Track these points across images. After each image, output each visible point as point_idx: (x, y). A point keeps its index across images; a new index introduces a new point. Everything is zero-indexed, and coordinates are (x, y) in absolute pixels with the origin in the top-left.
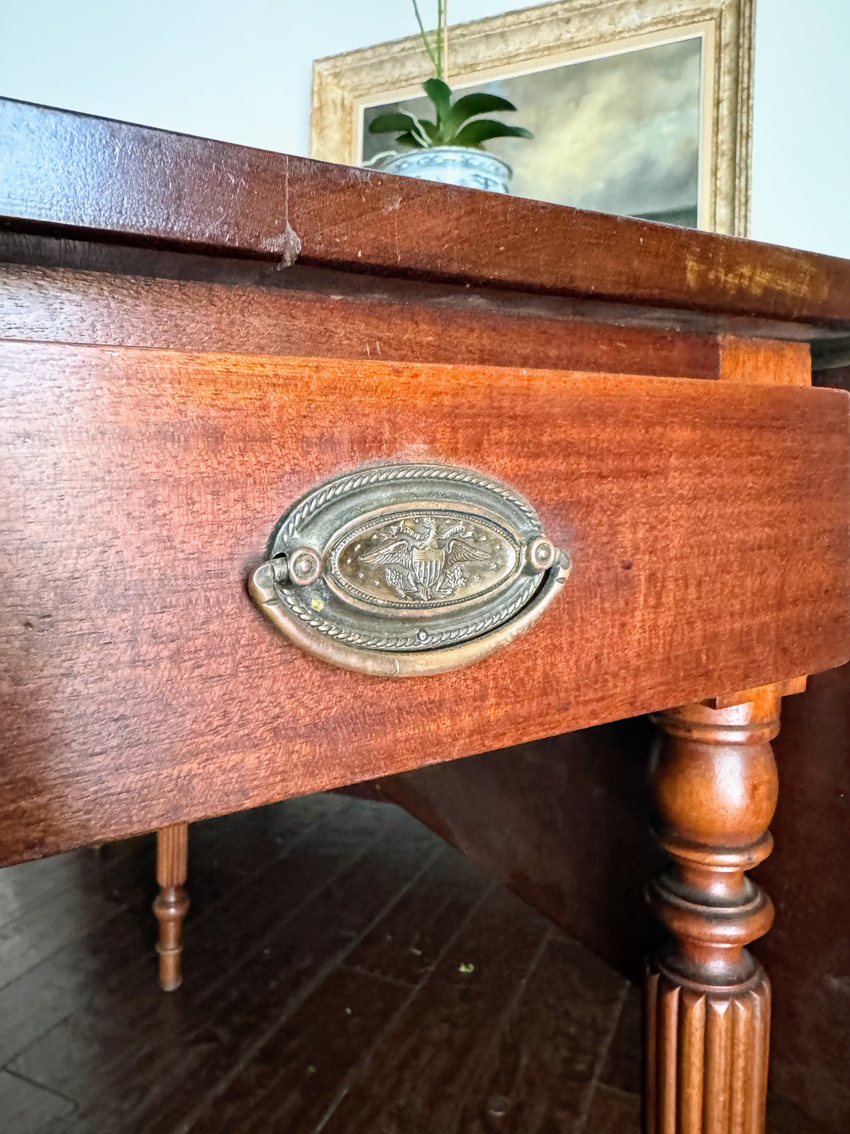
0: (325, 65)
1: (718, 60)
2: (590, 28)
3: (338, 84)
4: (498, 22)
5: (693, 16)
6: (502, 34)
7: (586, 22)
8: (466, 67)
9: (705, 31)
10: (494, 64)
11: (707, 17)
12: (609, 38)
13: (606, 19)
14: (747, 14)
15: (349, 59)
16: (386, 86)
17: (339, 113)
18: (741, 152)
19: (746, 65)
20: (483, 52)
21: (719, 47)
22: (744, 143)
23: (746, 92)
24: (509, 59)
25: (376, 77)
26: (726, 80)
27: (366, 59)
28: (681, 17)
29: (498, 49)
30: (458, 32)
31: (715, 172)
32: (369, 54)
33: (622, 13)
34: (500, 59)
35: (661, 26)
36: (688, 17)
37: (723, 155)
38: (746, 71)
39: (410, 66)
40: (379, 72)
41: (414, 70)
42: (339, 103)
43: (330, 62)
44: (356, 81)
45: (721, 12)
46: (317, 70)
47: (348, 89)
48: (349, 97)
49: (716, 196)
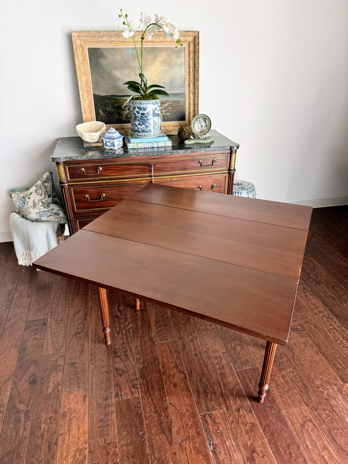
0: (75, 33)
1: (189, 55)
2: (158, 39)
3: (79, 39)
5: (183, 41)
7: (157, 37)
8: (122, 42)
9: (186, 46)
10: (130, 42)
11: (186, 42)
12: (162, 42)
14: (197, 48)
15: (85, 33)
16: (96, 42)
17: (81, 49)
18: (196, 84)
19: (197, 61)
21: (189, 51)
22: (197, 81)
23: (197, 68)
25: (92, 39)
26: (192, 62)
31: (189, 85)
32: (92, 33)
37: (191, 82)
38: (197, 63)
39: (105, 39)
40: (94, 38)
41: (106, 40)
42: (80, 46)
43: (78, 33)
44: (85, 39)
45: (190, 42)
46: (73, 35)
47: (82, 41)
48: (82, 43)
49: (190, 92)
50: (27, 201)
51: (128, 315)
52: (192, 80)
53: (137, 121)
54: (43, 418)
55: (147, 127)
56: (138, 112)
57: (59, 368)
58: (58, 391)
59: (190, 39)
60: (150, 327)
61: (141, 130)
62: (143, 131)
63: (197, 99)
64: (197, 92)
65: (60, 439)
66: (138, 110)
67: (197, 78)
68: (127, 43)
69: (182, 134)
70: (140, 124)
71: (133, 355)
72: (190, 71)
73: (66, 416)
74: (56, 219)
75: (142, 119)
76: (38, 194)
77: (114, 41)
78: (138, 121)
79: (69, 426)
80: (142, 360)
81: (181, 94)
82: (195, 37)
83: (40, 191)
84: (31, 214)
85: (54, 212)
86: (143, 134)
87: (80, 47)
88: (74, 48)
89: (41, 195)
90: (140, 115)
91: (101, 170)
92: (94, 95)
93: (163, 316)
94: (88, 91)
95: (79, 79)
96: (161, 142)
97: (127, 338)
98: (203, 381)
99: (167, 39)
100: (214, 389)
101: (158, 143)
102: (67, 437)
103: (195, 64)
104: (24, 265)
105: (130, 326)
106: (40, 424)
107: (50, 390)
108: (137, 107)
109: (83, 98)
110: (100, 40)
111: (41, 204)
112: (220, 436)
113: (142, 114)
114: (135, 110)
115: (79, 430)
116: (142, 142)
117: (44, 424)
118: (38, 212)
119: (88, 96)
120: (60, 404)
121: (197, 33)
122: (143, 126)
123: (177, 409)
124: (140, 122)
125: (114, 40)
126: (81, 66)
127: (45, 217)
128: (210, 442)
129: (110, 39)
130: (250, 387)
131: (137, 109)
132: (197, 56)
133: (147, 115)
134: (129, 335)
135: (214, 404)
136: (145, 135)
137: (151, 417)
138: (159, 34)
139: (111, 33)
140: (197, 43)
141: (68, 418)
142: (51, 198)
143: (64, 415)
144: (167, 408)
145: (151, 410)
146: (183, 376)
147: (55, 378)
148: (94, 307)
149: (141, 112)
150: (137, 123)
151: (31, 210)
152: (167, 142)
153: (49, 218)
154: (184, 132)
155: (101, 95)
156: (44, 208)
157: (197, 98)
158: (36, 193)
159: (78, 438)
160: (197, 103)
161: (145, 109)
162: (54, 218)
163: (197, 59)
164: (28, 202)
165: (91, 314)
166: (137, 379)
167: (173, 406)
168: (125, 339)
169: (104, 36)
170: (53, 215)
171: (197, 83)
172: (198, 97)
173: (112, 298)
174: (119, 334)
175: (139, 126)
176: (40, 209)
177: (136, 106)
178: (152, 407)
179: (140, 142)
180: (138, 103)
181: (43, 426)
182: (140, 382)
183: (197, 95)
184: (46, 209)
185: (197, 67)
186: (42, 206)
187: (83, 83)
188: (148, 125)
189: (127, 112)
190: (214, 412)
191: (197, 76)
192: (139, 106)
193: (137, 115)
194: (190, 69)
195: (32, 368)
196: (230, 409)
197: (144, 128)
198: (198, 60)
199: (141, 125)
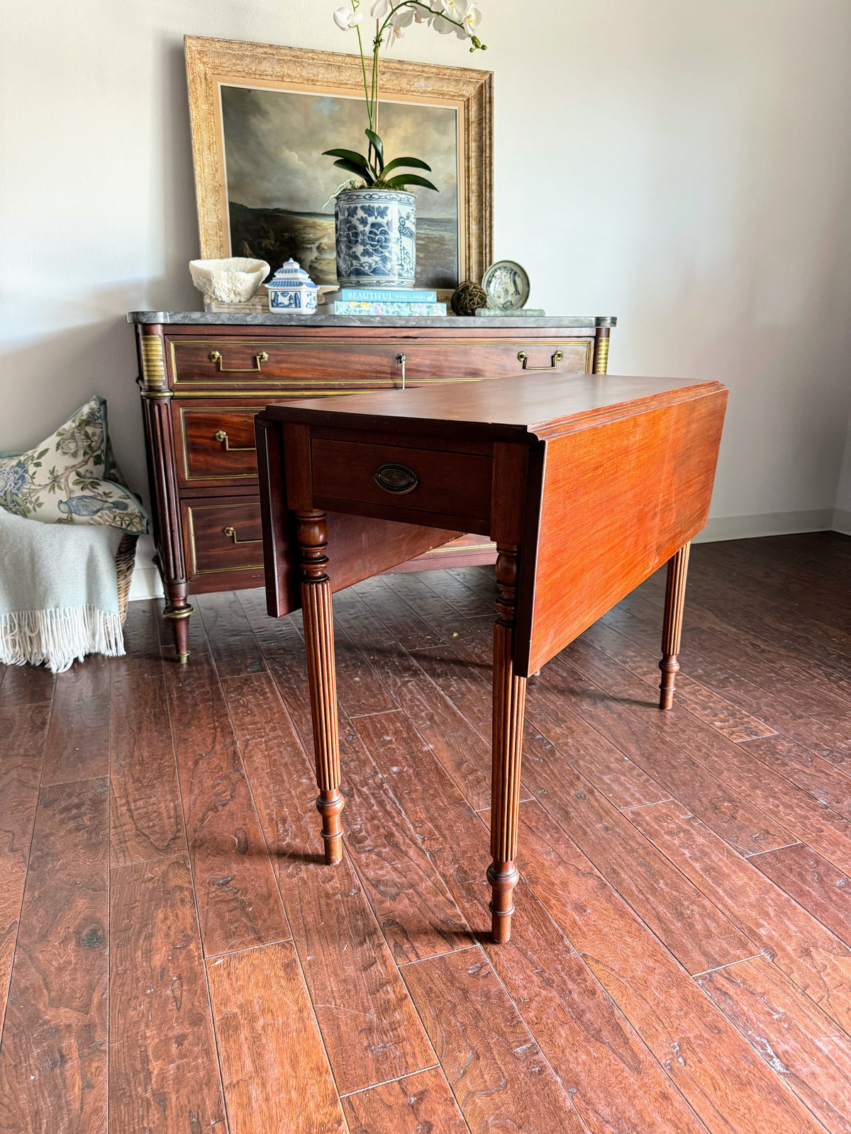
0: (194, 42)
1: (467, 129)
2: (395, 82)
3: (200, 59)
4: (340, 58)
5: (453, 96)
6: (339, 67)
7: (393, 78)
8: (308, 80)
9: (459, 106)
10: (328, 84)
11: (461, 99)
12: (405, 92)
13: (405, 81)
14: (488, 110)
15: (218, 45)
16: (243, 74)
17: (204, 86)
18: (486, 196)
19: (488, 143)
20: (322, 74)
21: (467, 120)
22: (488, 190)
23: (488, 159)
24: (340, 84)
25: (234, 65)
26: (473, 145)
27: (233, 49)
28: (447, 94)
29: (333, 75)
30: (310, 55)
31: (468, 201)
32: (236, 46)
33: (416, 80)
34: (334, 83)
35: (435, 95)
36: (451, 95)
37: (473, 192)
38: (488, 146)
39: (266, 66)
40: (238, 62)
41: (268, 69)
42: (203, 76)
43: (200, 41)
44: (217, 61)
45: (469, 99)
46: (188, 45)
47: (209, 66)
48: (209, 72)
49: (469, 217)
50: (31, 473)
51: (364, 753)
52: (474, 187)
53: (360, 244)
54: (151, 1044)
55: (384, 259)
56: (364, 222)
57: (178, 895)
58: (189, 957)
59: (470, 91)
60: (441, 775)
61: (370, 267)
62: (375, 271)
63: (488, 233)
64: (488, 215)
65: (231, 1098)
66: (364, 216)
67: (488, 182)
68: (319, 83)
69: (465, 298)
70: (366, 253)
71: (415, 844)
72: (468, 167)
73: (237, 1028)
74: (118, 519)
75: (373, 240)
76: (65, 453)
77: (289, 76)
78: (364, 244)
79: (257, 1056)
80: (447, 854)
81: (449, 221)
82: (482, 86)
83: (72, 446)
84: (43, 506)
85: (110, 500)
86: (374, 279)
87: (203, 80)
88: (190, 77)
89: (75, 455)
90: (368, 229)
91: (266, 359)
92: (232, 205)
93: (472, 749)
94: (216, 190)
95: (196, 156)
96: (421, 304)
97: (381, 804)
98: (662, 889)
99: (416, 85)
100: (704, 908)
101: (412, 304)
102: (255, 1091)
103: (481, 150)
104: (9, 664)
105: (380, 776)
106: (145, 1060)
107: (158, 959)
108: (362, 208)
109: (204, 206)
110: (254, 70)
111: (73, 477)
112: (788, 1030)
113: (373, 225)
114: (356, 217)
115: (294, 1064)
116: (372, 299)
117: (157, 1058)
118: (64, 500)
119: (215, 205)
120: (204, 994)
121: (488, 76)
122: (376, 258)
123: (612, 969)
124: (368, 247)
125: (290, 72)
126: (203, 125)
127: (85, 513)
128: (763, 1047)
129: (279, 70)
130: (809, 891)
131: (360, 214)
132: (488, 130)
133: (386, 228)
134: (384, 797)
135: (725, 945)
136: (378, 281)
137: (537, 999)
138: (398, 69)
139: (283, 51)
140: (488, 100)
141: (244, 1033)
142: (102, 468)
143: (229, 1026)
144: (581, 970)
145: (528, 979)
146: (592, 882)
147: (168, 922)
148: (254, 741)
149: (371, 220)
150: (359, 249)
151: (44, 496)
152: (433, 305)
153: (96, 517)
154: (470, 295)
155: (250, 207)
156: (82, 489)
157: (488, 230)
158: (59, 451)
159: (302, 1091)
160: (488, 242)
161: (382, 213)
162: (112, 516)
163: (488, 136)
164: (34, 473)
165: (251, 757)
166: (451, 902)
167: (597, 961)
168: (375, 808)
169: (264, 59)
170: (109, 509)
171: (488, 194)
172: (491, 227)
173: (303, 719)
174: (353, 796)
175: (364, 259)
176: (71, 491)
177: (359, 205)
178: (528, 972)
179: (366, 299)
180: (365, 197)
181: (155, 1066)
182: (463, 909)
183: (488, 224)
184: (87, 493)
185: (488, 155)
186: (76, 483)
187: (206, 170)
188: (387, 254)
189: (315, 254)
190: (733, 966)
191: (488, 178)
192: (367, 205)
193: (361, 228)
194: (468, 161)
195: (81, 903)
196: (779, 954)
197: (376, 262)
198: (490, 139)
199: (370, 255)
